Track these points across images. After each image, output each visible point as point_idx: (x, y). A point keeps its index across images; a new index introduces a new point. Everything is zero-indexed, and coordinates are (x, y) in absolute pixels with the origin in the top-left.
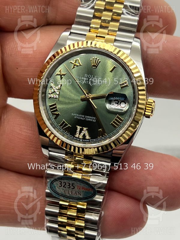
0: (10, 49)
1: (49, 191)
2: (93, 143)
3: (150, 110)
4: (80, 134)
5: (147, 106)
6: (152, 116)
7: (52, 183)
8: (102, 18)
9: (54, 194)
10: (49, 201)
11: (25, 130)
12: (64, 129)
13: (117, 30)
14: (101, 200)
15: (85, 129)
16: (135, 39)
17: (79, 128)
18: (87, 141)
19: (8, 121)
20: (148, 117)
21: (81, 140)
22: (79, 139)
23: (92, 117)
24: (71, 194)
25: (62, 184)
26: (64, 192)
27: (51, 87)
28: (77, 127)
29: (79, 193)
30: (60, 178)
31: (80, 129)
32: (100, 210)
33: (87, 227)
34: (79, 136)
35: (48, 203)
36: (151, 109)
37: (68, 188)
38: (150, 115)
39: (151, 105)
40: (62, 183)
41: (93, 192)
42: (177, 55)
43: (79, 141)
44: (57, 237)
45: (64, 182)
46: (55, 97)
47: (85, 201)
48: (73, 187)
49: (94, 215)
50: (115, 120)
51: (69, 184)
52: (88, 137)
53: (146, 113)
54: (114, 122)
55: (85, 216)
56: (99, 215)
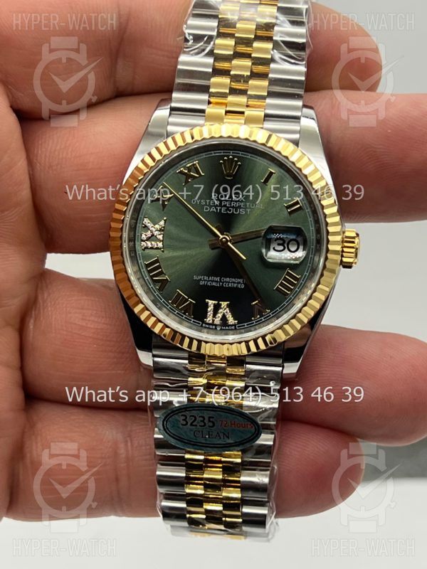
0: (48, 155)
1: (161, 436)
2: (243, 331)
3: (352, 253)
4: (214, 316)
5: (346, 244)
6: (355, 263)
7: (166, 419)
8: (232, 73)
9: (173, 442)
10: (164, 456)
11: (93, 318)
12: (181, 309)
13: (266, 94)
14: (271, 443)
15: (224, 304)
16: (305, 110)
17: (211, 303)
18: (230, 328)
19: (53, 303)
20: (348, 266)
21: (218, 328)
22: (214, 327)
23: (235, 278)
24: (209, 437)
25: (187, 420)
26: (192, 436)
27: (146, 226)
28: (208, 303)
29: (224, 434)
30: (183, 409)
31: (215, 305)
32: (270, 463)
33: (246, 500)
34: (213, 321)
35: (160, 460)
36: (353, 250)
37: (200, 426)
38: (352, 263)
39: (353, 242)
40: (188, 417)
41: (253, 430)
42: (389, 131)
43: (215, 331)
44: (184, 527)
45: (191, 416)
46: (156, 246)
47: (239, 449)
48: (211, 424)
49: (259, 475)
50: (283, 280)
51: (202, 419)
52: (231, 320)
53: (344, 260)
54: (282, 284)
55: (239, 477)
56: (268, 472)
